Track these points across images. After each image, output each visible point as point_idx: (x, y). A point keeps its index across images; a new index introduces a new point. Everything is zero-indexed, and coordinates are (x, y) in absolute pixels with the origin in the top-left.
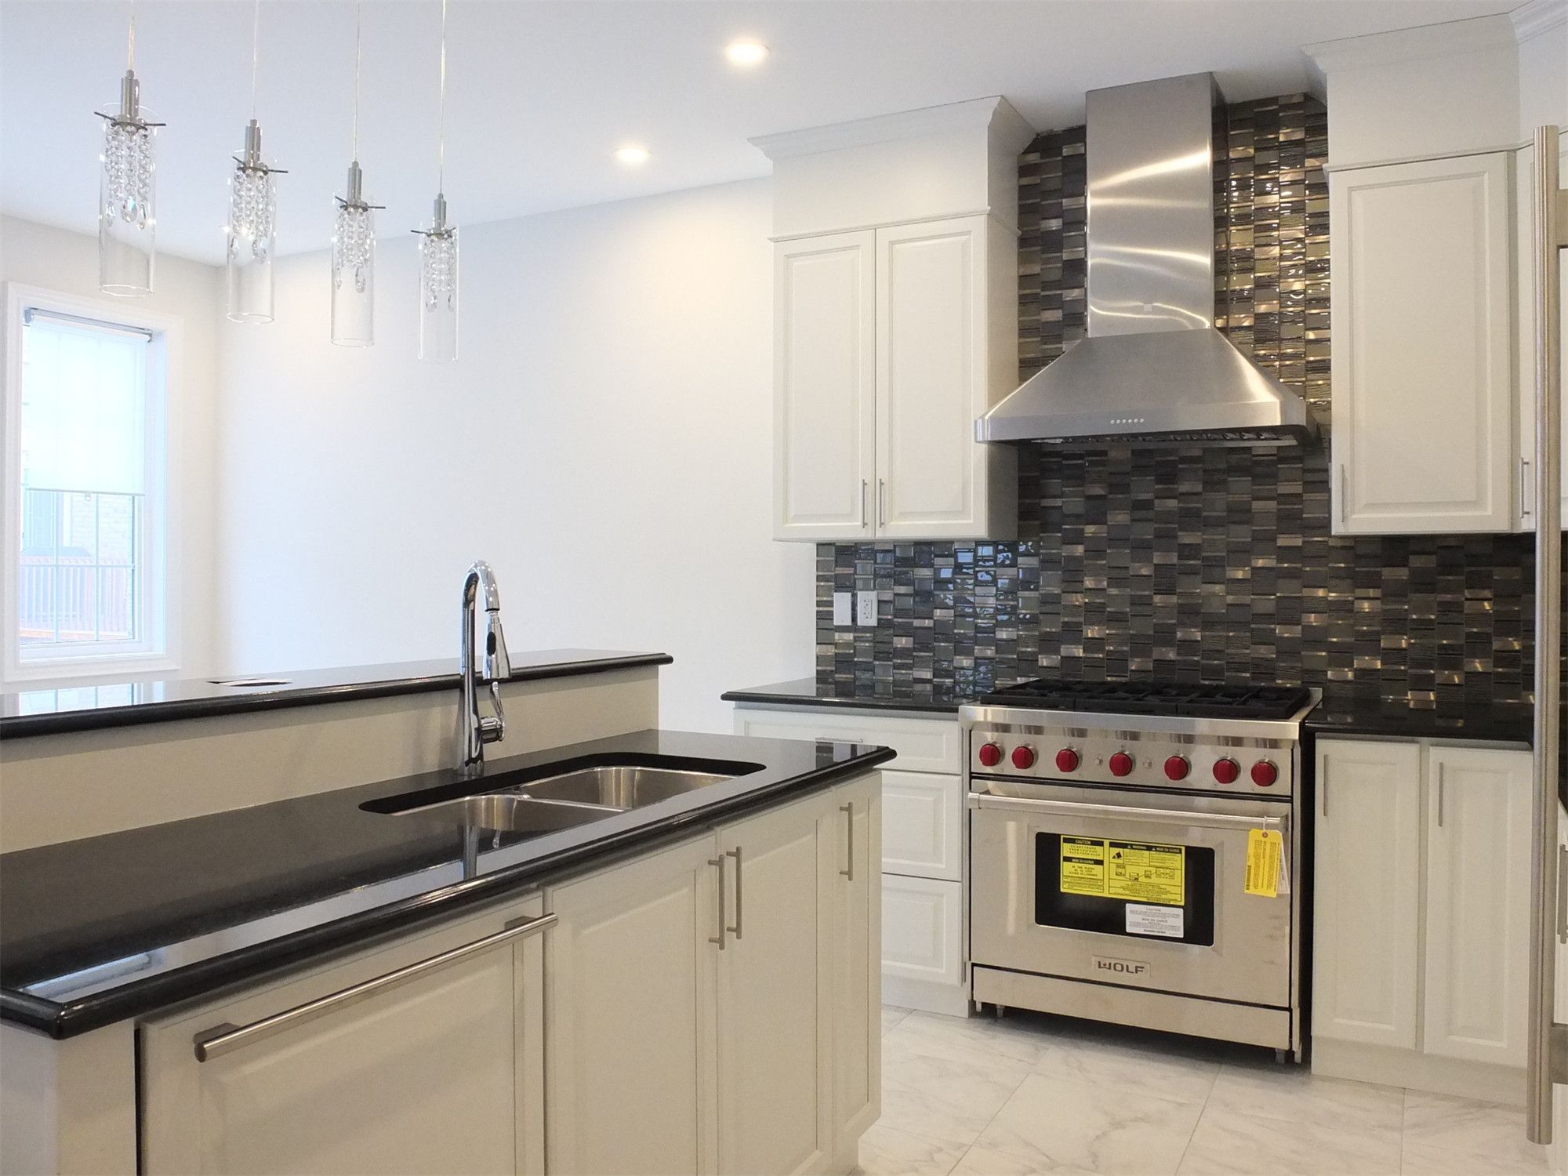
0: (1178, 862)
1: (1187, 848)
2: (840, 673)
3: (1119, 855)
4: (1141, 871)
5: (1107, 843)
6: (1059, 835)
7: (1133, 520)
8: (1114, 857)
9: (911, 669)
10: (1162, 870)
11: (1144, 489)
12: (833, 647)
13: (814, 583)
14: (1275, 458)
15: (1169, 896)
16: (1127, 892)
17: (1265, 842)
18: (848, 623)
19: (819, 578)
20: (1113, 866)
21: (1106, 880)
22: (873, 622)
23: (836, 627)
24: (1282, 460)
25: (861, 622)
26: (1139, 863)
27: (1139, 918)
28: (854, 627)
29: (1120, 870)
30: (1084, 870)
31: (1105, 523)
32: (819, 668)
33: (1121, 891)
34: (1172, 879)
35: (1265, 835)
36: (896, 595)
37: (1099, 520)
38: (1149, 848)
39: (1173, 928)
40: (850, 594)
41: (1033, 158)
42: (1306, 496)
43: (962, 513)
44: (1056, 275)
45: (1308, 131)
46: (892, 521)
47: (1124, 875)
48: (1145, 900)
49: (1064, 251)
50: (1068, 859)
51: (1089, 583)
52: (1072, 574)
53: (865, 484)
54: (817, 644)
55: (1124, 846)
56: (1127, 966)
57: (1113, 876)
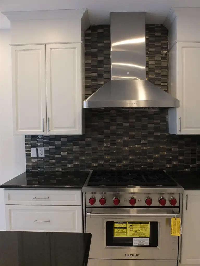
0: (148, 226)
1: (151, 222)
2: (33, 170)
3: (131, 225)
4: (137, 229)
5: (127, 223)
6: (113, 222)
7: (117, 128)
8: (130, 226)
9: (55, 168)
10: (143, 228)
11: (120, 120)
12: (31, 163)
13: (25, 146)
14: (153, 114)
15: (145, 235)
16: (133, 235)
17: (176, 221)
18: (36, 156)
19: (26, 144)
20: (129, 229)
21: (127, 233)
22: (43, 156)
23: (32, 157)
24: (155, 114)
25: (39, 156)
26: (137, 227)
27: (136, 242)
28: (37, 157)
29: (132, 229)
30: (121, 230)
31: (110, 129)
32: (27, 169)
33: (132, 235)
34: (146, 230)
35: (176, 219)
36: (50, 148)
37: (108, 128)
38: (140, 223)
39: (146, 243)
40: (36, 148)
41: (89, 32)
42: (161, 123)
43: (74, 127)
44: (96, 64)
45: (162, 34)
46: (52, 129)
47: (133, 231)
48: (139, 237)
49: (98, 57)
50: (116, 228)
51: (105, 145)
52: (101, 142)
53: (43, 119)
54: (26, 162)
55: (132, 223)
56: (134, 255)
57: (129, 231)
